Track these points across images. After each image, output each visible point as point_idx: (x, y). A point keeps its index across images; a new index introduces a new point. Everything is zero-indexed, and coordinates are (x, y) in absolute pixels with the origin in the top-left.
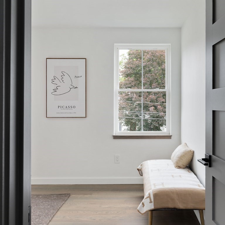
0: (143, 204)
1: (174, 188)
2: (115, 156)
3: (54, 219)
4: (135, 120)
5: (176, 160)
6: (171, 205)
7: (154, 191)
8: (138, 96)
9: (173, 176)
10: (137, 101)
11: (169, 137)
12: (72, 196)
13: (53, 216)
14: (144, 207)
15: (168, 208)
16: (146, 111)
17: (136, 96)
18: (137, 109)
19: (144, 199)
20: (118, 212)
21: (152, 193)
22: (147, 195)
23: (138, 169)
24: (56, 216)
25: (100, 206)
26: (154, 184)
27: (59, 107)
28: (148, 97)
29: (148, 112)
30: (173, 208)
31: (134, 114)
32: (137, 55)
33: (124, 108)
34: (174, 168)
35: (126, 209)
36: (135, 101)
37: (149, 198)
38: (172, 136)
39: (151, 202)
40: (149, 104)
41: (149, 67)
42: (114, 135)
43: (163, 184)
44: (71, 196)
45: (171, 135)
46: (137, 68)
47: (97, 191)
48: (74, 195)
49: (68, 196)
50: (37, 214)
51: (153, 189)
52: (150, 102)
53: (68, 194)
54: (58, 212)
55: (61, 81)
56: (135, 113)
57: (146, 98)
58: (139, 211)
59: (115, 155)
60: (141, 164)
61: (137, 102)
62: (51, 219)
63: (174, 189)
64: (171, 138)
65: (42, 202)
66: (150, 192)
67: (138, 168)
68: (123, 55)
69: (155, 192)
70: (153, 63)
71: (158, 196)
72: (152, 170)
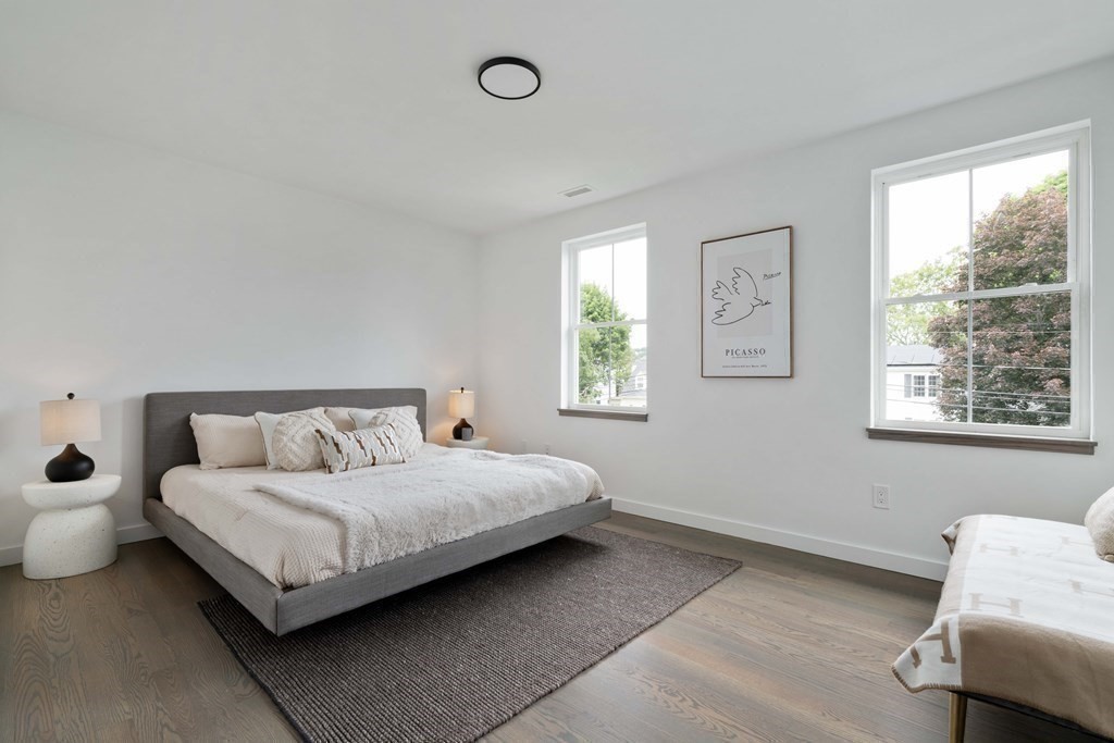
0: (915, 654)
1: (1069, 634)
2: (873, 487)
3: (680, 612)
4: (994, 413)
5: (1104, 530)
6: (1047, 701)
7: (968, 620)
8: (1002, 350)
9: (1077, 586)
10: (1000, 363)
11: (1086, 448)
12: (746, 569)
13: (680, 603)
14: (920, 667)
15: (1033, 710)
16: (1029, 392)
17: (995, 350)
18: (999, 385)
19: (923, 640)
20: (855, 651)
21: (957, 627)
22: (937, 628)
23: (944, 536)
24: (687, 606)
25: (808, 616)
26: (976, 598)
27: (727, 351)
28: (1039, 352)
29: (1038, 395)
30: (1058, 715)
31: (990, 398)
32: (998, 242)
33: (957, 381)
34: (1097, 559)
35: (886, 649)
36: (992, 365)
37: (940, 641)
38: (1096, 444)
39: (948, 658)
40: (1041, 370)
41: (1041, 269)
42: (872, 427)
43: (1015, 604)
44: (743, 569)
45: (1091, 440)
46: (998, 276)
47: (814, 572)
48: (753, 567)
49: (736, 566)
50: (652, 589)
51: (961, 612)
52: (1046, 365)
53: (737, 562)
54: (698, 599)
55: (733, 290)
56: (992, 395)
57: (1031, 356)
58: (897, 675)
59: (876, 485)
60: (957, 522)
61: (1000, 367)
62: (673, 608)
63: (1070, 639)
64: (1092, 453)
65: (674, 566)
66: (950, 619)
67: (945, 532)
68: (958, 248)
69: (968, 627)
70: (1056, 254)
71: (981, 643)
72: (984, 547)
